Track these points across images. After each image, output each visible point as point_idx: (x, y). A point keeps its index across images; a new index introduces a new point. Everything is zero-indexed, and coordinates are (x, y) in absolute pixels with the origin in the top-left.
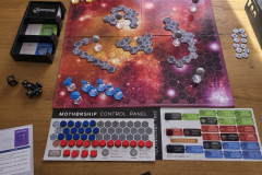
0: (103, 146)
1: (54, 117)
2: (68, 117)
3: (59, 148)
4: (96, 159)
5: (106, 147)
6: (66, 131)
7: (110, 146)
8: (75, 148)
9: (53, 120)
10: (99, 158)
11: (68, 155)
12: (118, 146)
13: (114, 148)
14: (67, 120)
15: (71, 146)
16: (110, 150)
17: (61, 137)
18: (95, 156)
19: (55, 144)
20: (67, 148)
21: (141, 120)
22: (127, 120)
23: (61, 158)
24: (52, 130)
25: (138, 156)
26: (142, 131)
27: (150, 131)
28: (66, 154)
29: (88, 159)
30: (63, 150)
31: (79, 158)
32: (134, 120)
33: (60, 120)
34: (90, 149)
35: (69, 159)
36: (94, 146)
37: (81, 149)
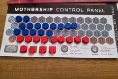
0: (61, 42)
1: (9, 12)
2: (23, 12)
3: (15, 43)
4: (55, 56)
5: (65, 43)
6: (22, 26)
7: (69, 42)
8: (32, 44)
9: (9, 16)
10: (59, 54)
11: (25, 52)
12: (77, 42)
13: (73, 44)
14: (22, 16)
15: (28, 42)
16: (69, 46)
17: (16, 32)
18: (55, 52)
19: (11, 40)
20: (23, 43)
21: (100, 17)
22: (84, 17)
23: (18, 54)
24: (8, 26)
25: (99, 52)
26: (100, 27)
27: (109, 27)
28: (23, 50)
29: (47, 55)
30: (20, 45)
31: (37, 55)
32: (92, 17)
33: (15, 15)
34: (48, 45)
35: (27, 55)
36: (53, 42)
37: (39, 45)
